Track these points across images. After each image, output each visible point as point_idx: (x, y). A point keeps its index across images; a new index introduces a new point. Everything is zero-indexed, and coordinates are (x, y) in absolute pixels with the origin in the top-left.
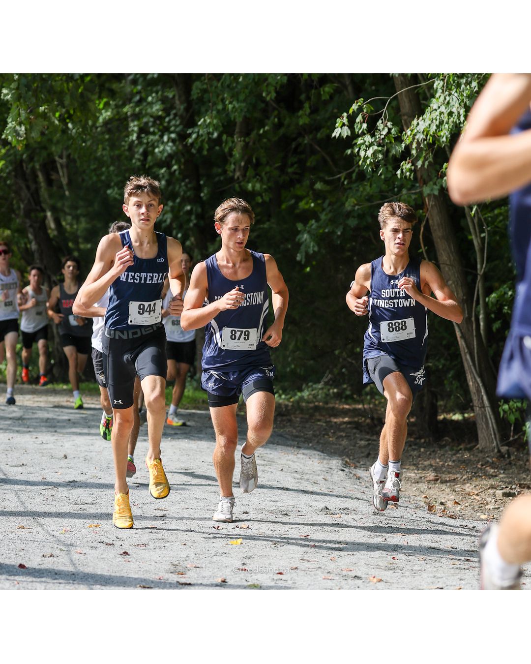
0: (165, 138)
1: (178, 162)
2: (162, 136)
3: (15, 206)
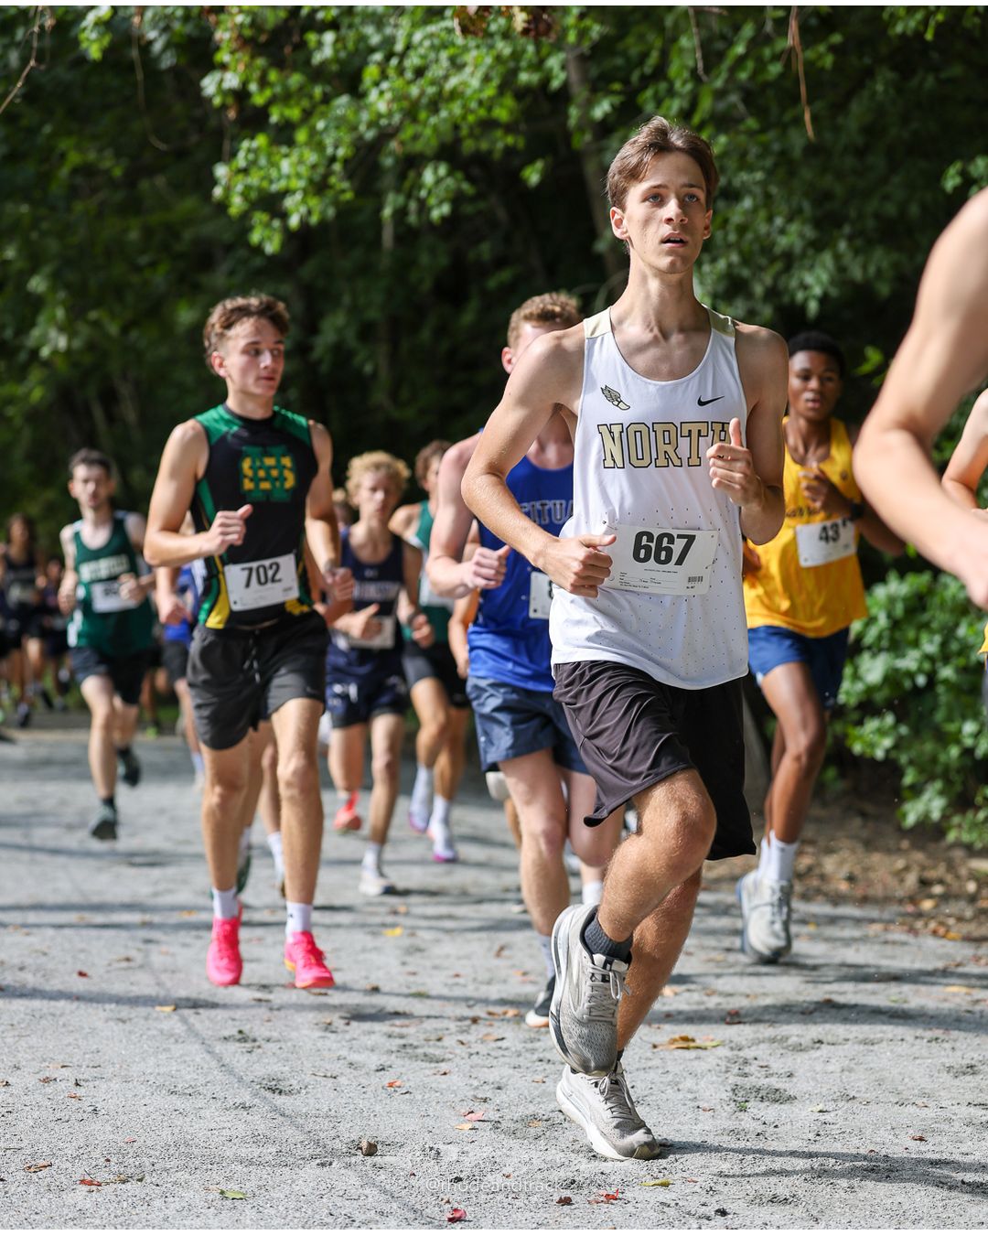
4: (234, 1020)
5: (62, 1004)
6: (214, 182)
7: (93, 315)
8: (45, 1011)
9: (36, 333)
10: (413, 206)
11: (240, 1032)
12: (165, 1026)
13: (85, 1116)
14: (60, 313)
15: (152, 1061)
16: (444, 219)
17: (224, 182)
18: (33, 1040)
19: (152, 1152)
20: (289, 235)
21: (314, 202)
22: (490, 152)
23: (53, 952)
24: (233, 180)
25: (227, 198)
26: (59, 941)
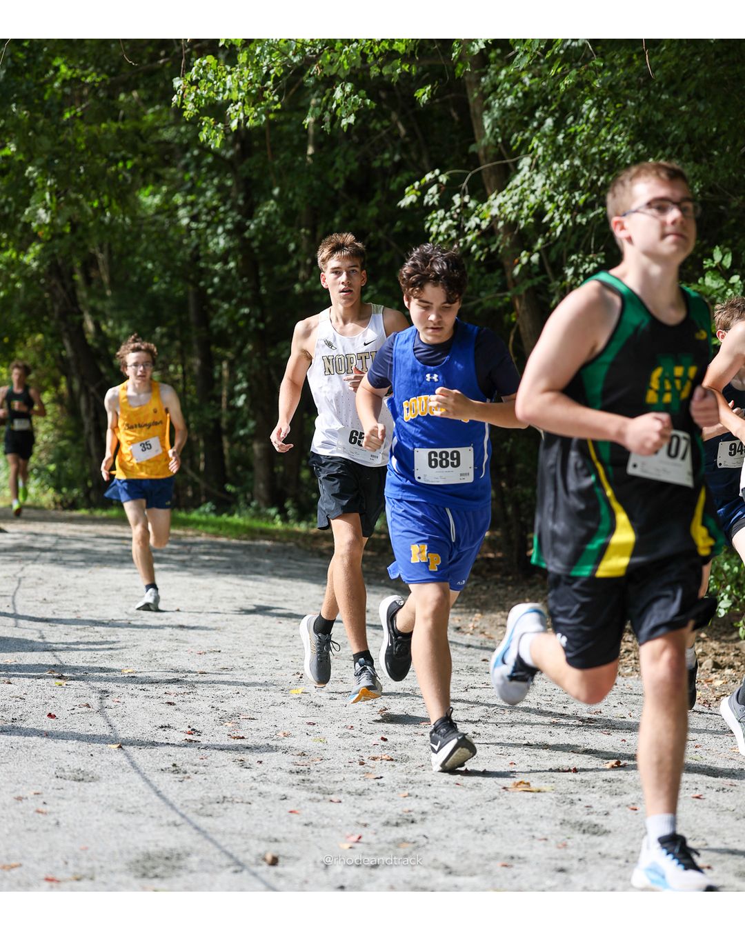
0: (220, 230)
1: (235, 259)
2: (216, 229)
3: (49, 308)
4: (170, 755)
5: (34, 738)
6: (173, 92)
8: (21, 744)
9: (28, 211)
10: (327, 116)
11: (174, 765)
12: (115, 759)
13: (50, 827)
16: (351, 127)
17: (180, 92)
18: (11, 766)
19: (101, 858)
20: (229, 134)
21: (250, 111)
23: (28, 698)
24: (187, 91)
25: (182, 104)
26: (34, 688)
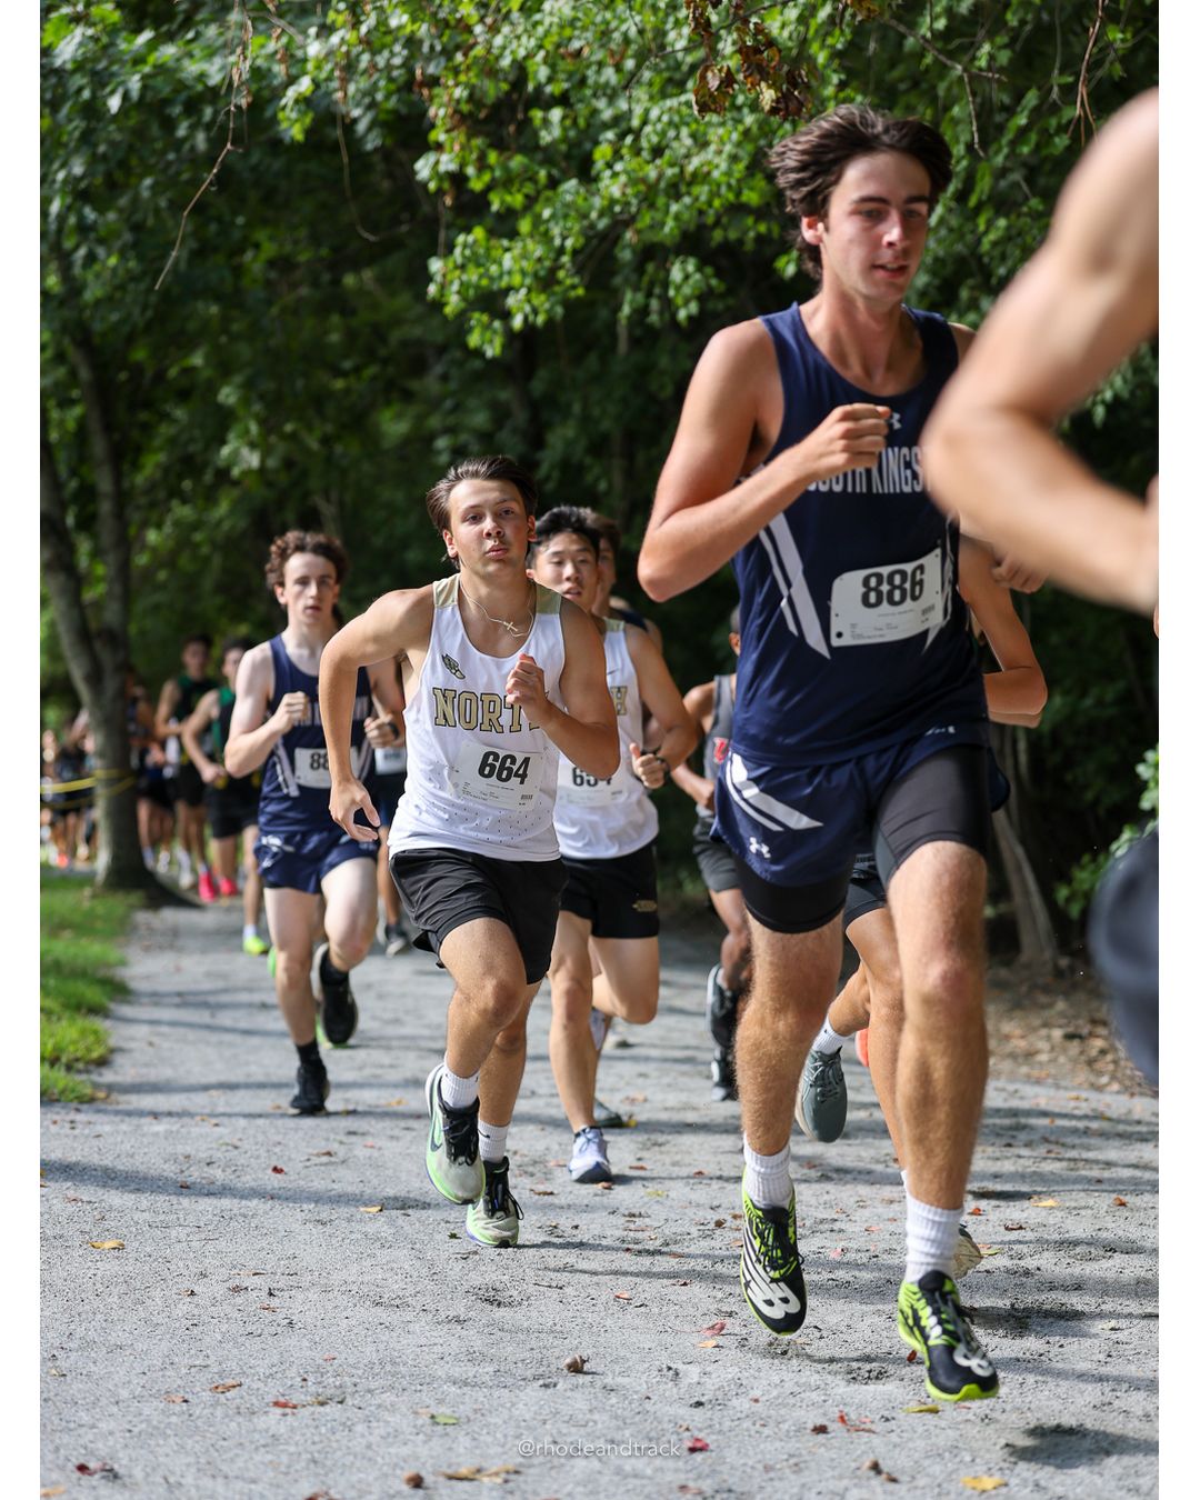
4: (447, 1222)
5: (255, 1201)
6: (429, 279)
7: (289, 428)
8: (235, 1211)
9: (226, 451)
10: (655, 304)
11: (455, 1236)
12: (370, 1228)
13: (279, 1330)
14: (254, 428)
15: (354, 1268)
16: (690, 318)
17: (438, 278)
18: (221, 1245)
19: (354, 1371)
20: (511, 336)
21: (540, 300)
22: (740, 242)
23: (245, 1145)
24: (449, 277)
25: (442, 296)
26: (252, 1132)
